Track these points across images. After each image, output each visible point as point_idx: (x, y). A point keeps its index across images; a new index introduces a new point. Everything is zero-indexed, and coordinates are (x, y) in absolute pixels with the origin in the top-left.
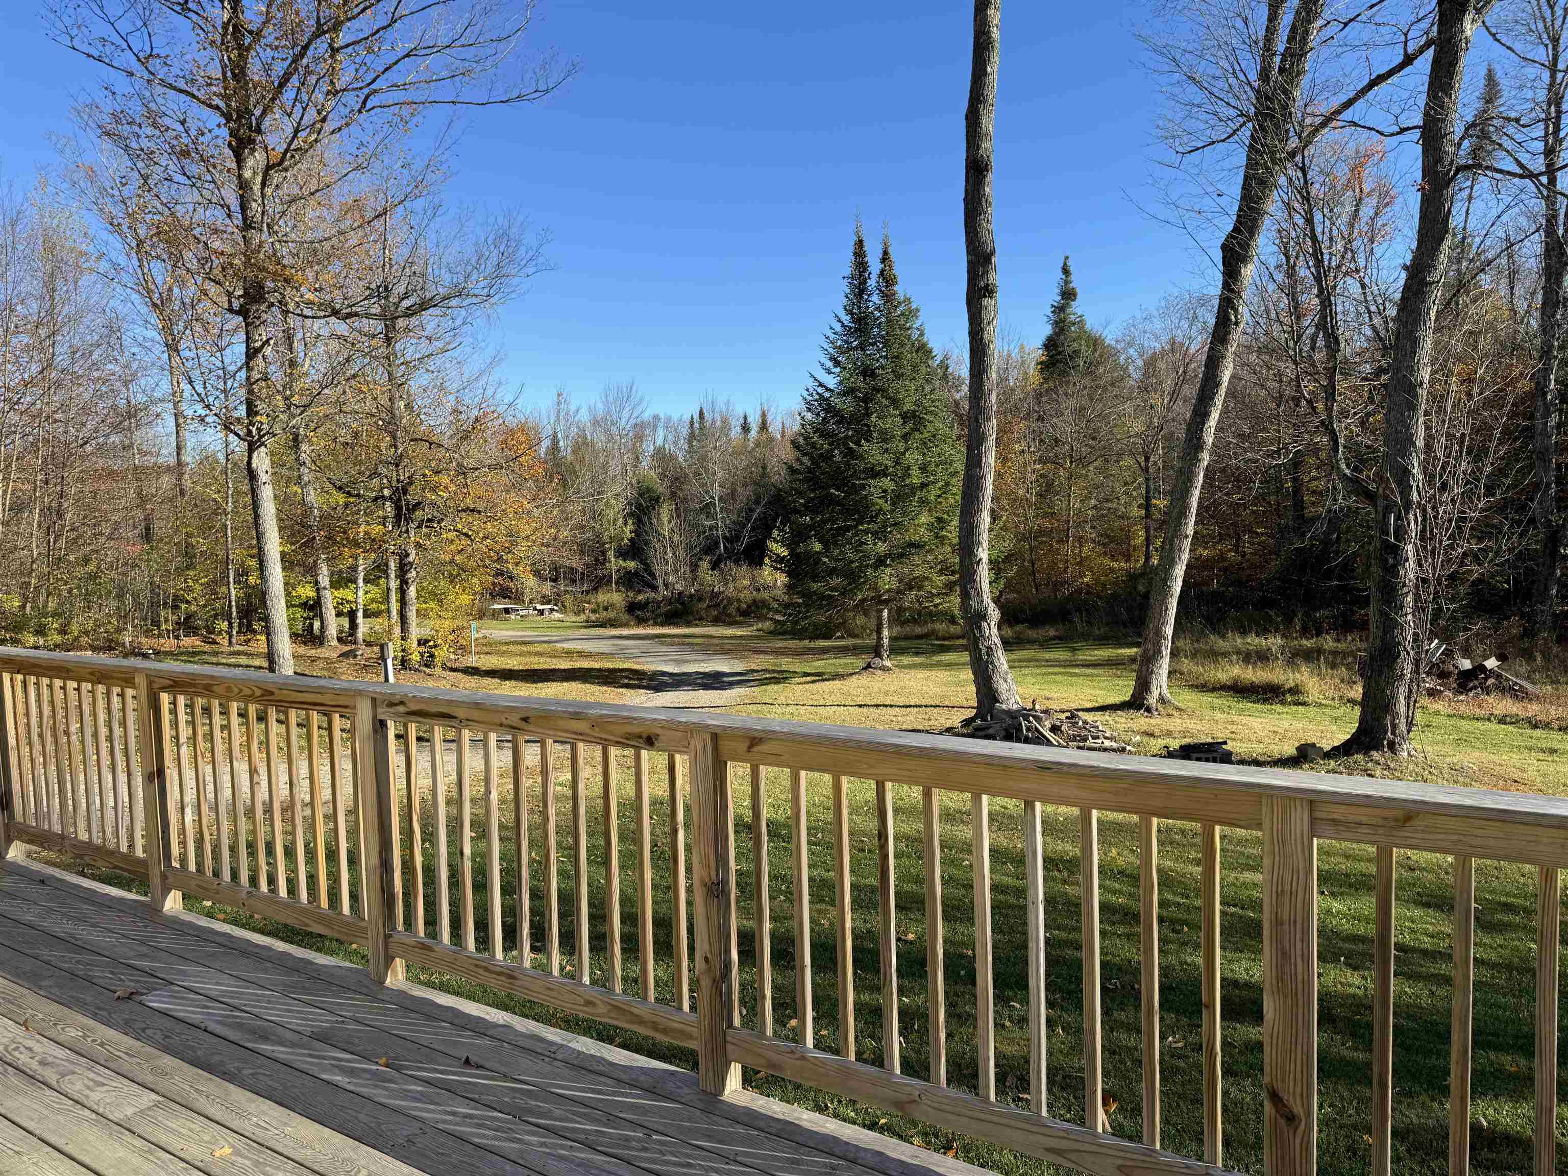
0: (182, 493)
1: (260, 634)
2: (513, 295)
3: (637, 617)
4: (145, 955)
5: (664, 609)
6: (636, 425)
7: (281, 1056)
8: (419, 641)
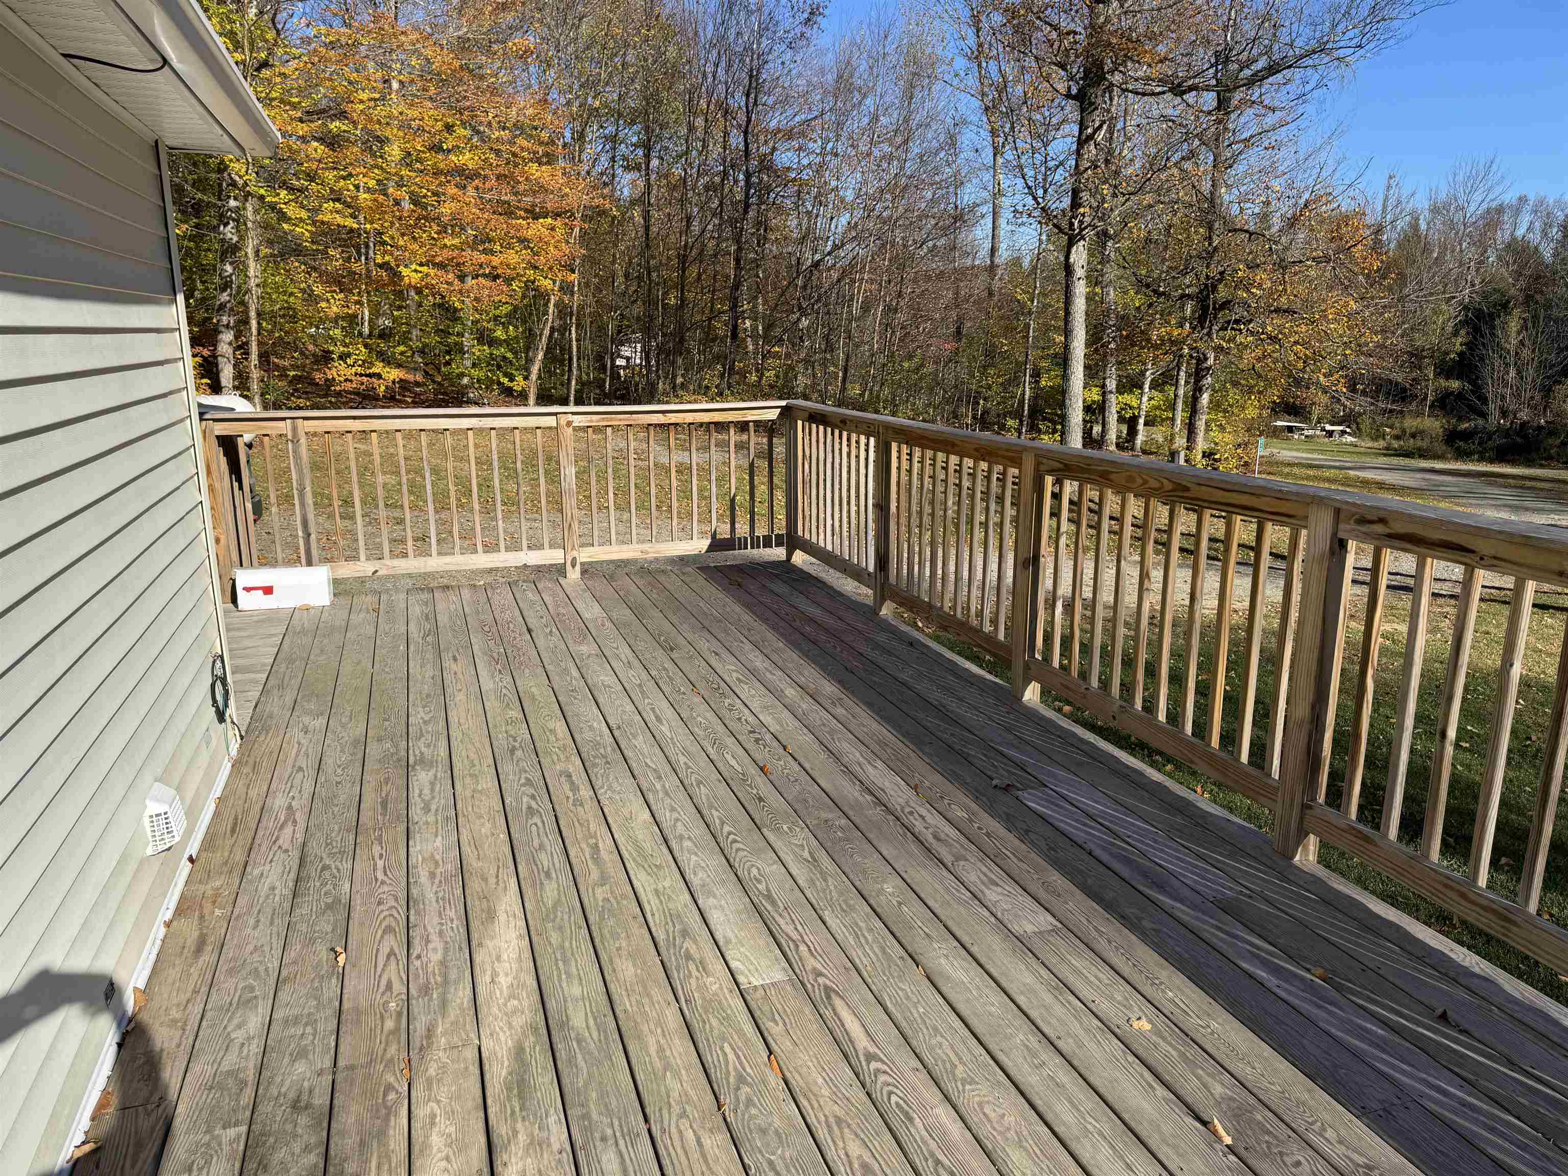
0: (991, 294)
1: (1044, 433)
2: (1391, 42)
3: (1458, 449)
4: (1012, 745)
5: (1499, 441)
6: (1488, 211)
7: (1180, 914)
8: (1204, 453)
